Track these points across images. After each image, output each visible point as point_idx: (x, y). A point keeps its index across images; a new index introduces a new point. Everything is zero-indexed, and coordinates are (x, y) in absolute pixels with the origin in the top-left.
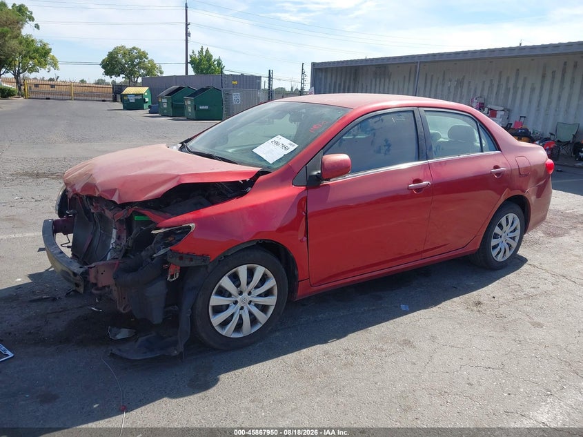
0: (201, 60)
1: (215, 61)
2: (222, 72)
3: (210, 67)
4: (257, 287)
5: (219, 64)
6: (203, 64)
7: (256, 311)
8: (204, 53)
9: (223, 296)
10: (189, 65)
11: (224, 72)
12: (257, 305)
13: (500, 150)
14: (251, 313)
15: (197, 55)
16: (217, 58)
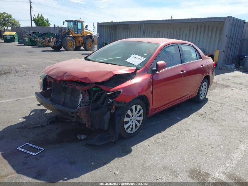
0: (38, 20)
1: (45, 20)
2: (49, 26)
3: (43, 22)
4: (137, 114)
5: (48, 22)
6: (40, 22)
7: (137, 122)
8: (40, 17)
9: (128, 117)
10: (33, 22)
11: (50, 25)
12: (137, 120)
13: (202, 59)
14: (135, 124)
15: (37, 17)
16: (46, 19)
